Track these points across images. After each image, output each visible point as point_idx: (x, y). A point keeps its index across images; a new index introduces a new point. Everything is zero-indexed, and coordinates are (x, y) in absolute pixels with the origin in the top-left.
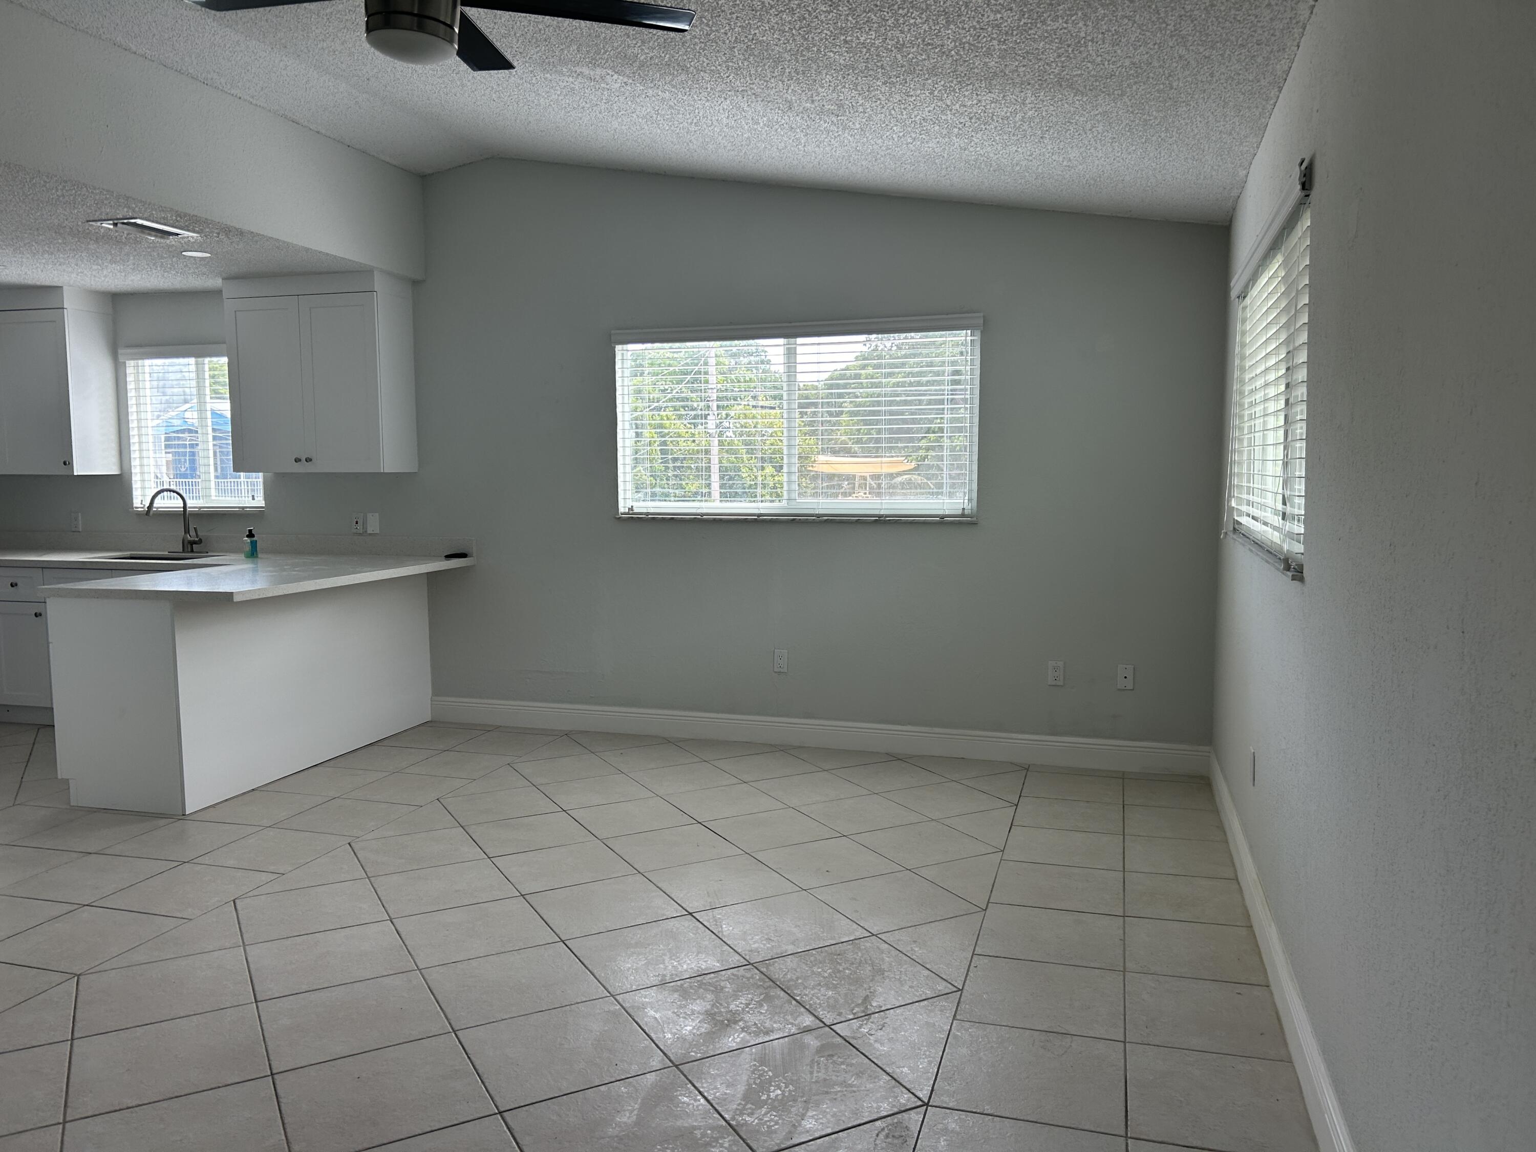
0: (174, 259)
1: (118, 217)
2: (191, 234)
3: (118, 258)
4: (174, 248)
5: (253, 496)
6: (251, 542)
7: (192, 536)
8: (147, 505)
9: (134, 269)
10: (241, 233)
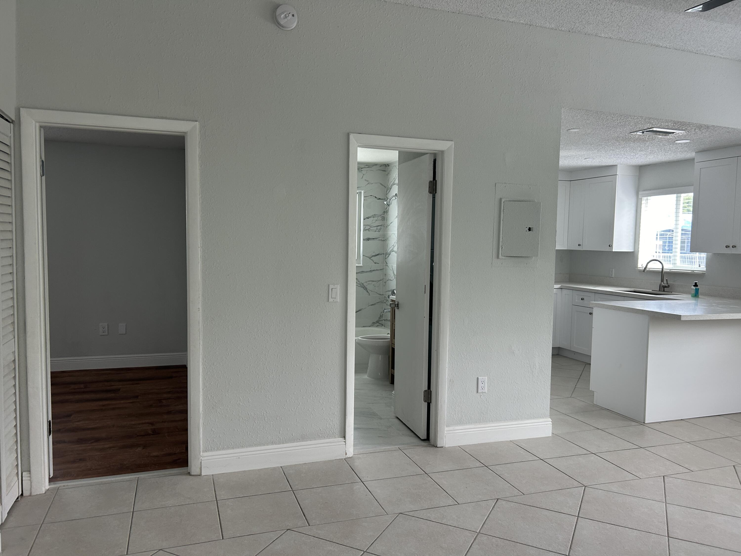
0: (671, 146)
1: (645, 128)
2: (680, 132)
3: (643, 149)
4: (671, 140)
5: (700, 265)
6: (696, 289)
7: (664, 283)
8: (644, 267)
9: (651, 153)
10: (708, 127)
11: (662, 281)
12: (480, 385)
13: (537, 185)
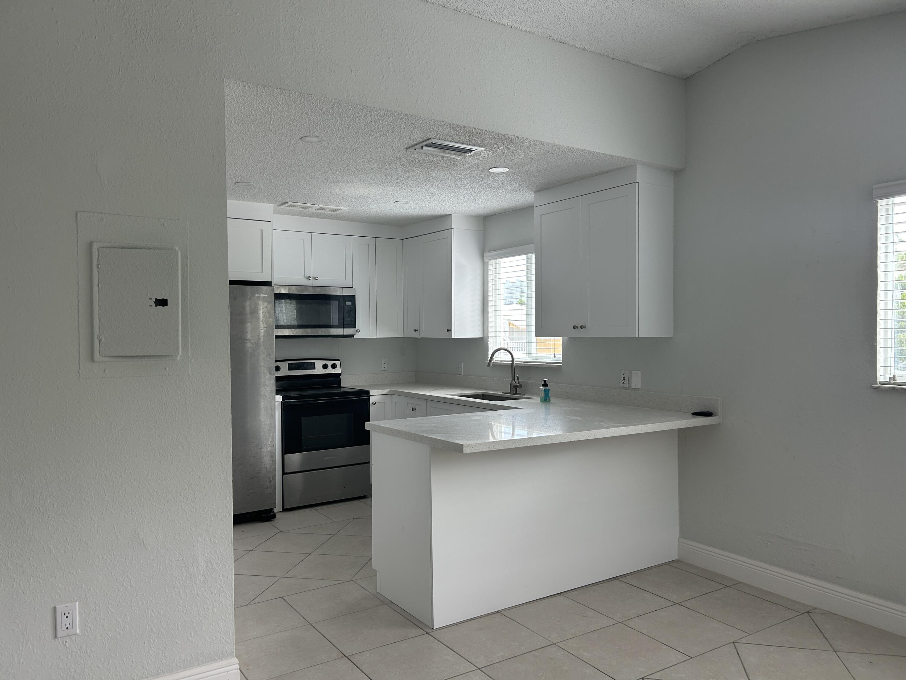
4: (481, 166)
5: (555, 355)
6: (545, 390)
7: (516, 382)
8: (489, 359)
11: (513, 378)
12: (61, 620)
13: (179, 219)
